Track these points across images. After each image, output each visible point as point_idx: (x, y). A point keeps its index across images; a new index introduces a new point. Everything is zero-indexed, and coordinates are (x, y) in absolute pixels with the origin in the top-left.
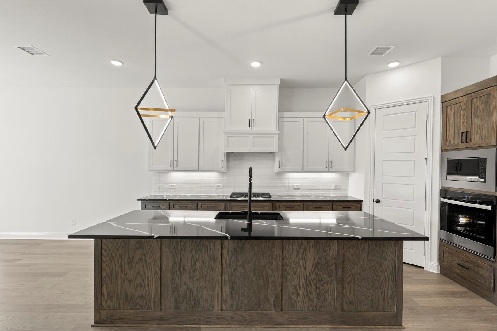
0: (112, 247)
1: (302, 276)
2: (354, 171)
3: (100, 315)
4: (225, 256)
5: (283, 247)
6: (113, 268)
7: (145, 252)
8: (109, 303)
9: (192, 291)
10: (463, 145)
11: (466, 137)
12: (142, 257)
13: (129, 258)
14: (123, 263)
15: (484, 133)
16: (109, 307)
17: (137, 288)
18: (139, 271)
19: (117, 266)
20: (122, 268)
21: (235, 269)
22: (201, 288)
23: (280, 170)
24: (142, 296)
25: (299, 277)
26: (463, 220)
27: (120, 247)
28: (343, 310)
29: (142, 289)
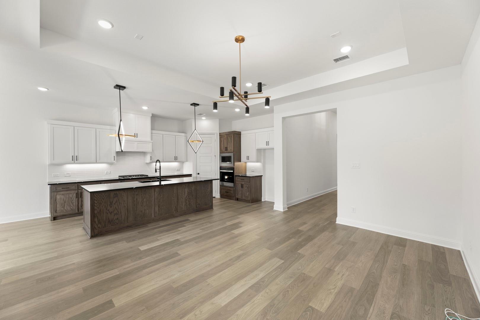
0: (100, 198)
1: (184, 198)
2: (187, 161)
3: (94, 232)
4: (156, 195)
5: (177, 189)
6: (101, 208)
7: (119, 198)
8: (99, 225)
9: (142, 211)
10: (225, 152)
11: (226, 149)
12: (117, 201)
13: (110, 203)
14: (107, 205)
15: (231, 148)
16: (99, 227)
17: (115, 215)
18: (116, 207)
19: (104, 207)
20: (106, 207)
21: (160, 199)
22: (146, 209)
23: (151, 161)
24: (118, 219)
25: (183, 199)
26: (226, 177)
27: (105, 198)
28: (197, 207)
29: (117, 215)
